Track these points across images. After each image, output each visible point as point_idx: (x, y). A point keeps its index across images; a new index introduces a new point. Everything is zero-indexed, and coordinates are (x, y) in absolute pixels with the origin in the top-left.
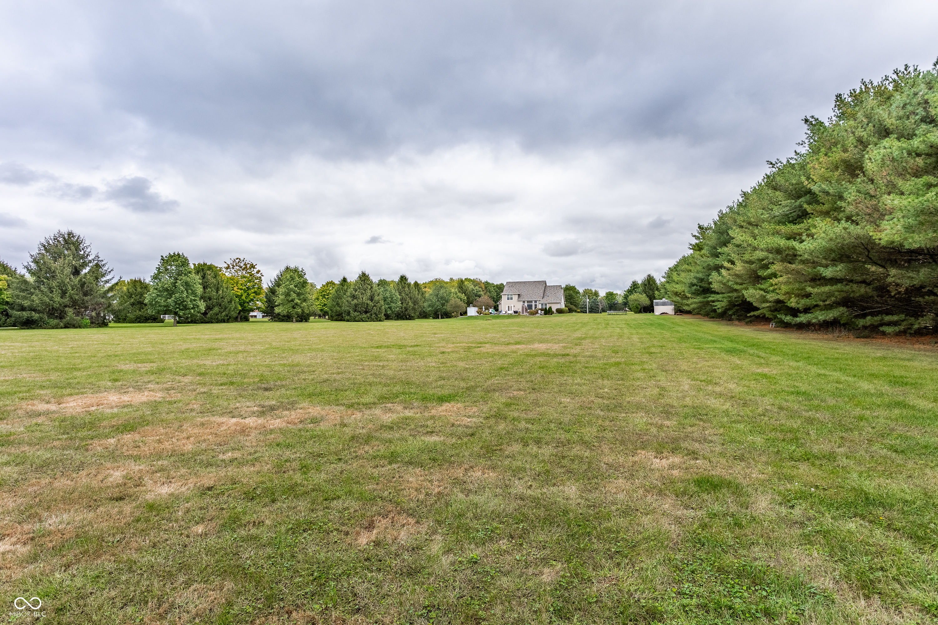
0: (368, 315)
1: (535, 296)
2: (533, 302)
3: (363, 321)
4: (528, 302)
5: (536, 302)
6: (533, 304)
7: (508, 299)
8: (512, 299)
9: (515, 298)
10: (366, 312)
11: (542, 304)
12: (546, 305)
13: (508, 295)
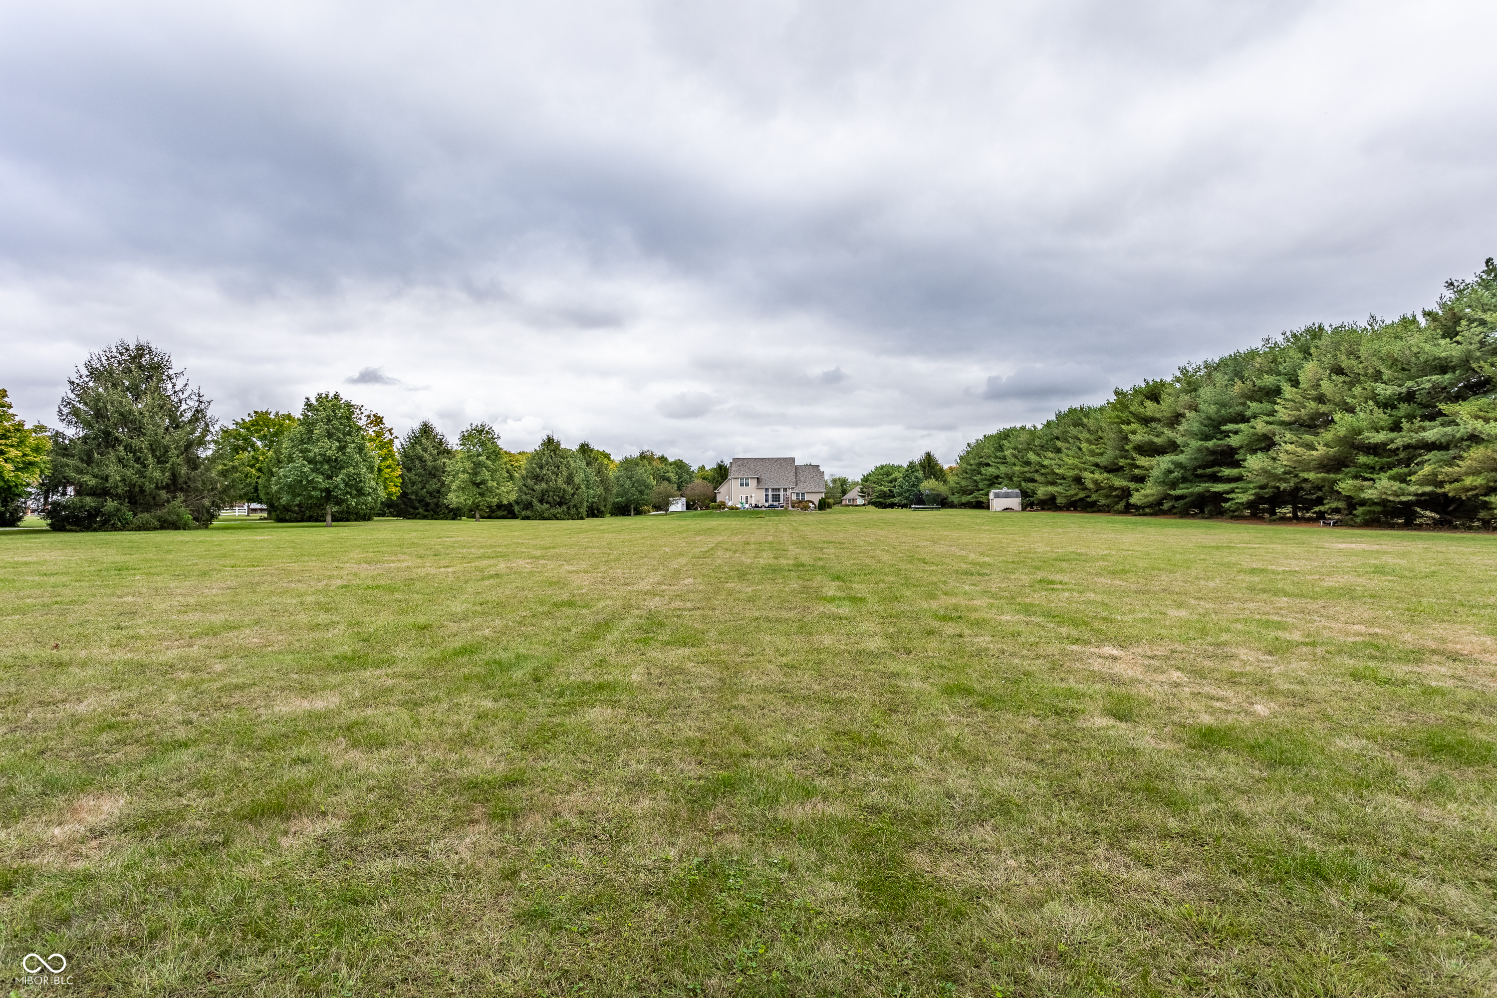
0: (565, 508)
1: (784, 481)
2: (782, 490)
3: (557, 519)
4: (773, 490)
5: (785, 490)
6: (782, 493)
7: (742, 485)
8: (747, 485)
9: (753, 483)
10: (560, 504)
11: (798, 494)
12: (803, 494)
13: (742, 479)
